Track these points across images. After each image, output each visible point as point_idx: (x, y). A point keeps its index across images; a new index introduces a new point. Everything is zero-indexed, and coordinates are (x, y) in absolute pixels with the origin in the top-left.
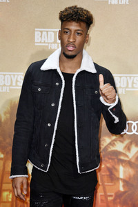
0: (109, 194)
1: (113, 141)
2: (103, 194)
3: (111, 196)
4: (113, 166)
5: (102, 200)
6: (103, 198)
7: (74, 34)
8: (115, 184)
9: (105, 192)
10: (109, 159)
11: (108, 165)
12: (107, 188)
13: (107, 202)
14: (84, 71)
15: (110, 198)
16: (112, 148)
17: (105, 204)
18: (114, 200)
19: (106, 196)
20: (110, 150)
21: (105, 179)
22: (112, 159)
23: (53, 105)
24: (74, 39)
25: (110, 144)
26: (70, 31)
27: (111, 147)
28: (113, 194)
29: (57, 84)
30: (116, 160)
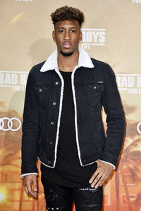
0: (131, 195)
1: (135, 141)
2: (125, 195)
3: (133, 197)
4: (135, 167)
5: (123, 201)
6: (126, 199)
7: (69, 32)
8: (137, 185)
9: (127, 193)
10: (131, 159)
11: (131, 166)
12: (129, 189)
13: (129, 203)
14: (82, 67)
15: (132, 199)
16: (135, 149)
17: (127, 205)
18: (137, 201)
19: (128, 197)
20: (132, 150)
21: (128, 179)
22: (134, 160)
23: (54, 104)
24: (70, 37)
25: (132, 144)
26: (65, 29)
27: (133, 147)
28: (135, 195)
29: (57, 83)
30: (138, 161)
